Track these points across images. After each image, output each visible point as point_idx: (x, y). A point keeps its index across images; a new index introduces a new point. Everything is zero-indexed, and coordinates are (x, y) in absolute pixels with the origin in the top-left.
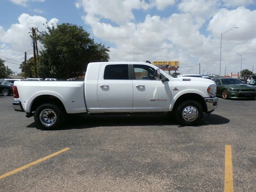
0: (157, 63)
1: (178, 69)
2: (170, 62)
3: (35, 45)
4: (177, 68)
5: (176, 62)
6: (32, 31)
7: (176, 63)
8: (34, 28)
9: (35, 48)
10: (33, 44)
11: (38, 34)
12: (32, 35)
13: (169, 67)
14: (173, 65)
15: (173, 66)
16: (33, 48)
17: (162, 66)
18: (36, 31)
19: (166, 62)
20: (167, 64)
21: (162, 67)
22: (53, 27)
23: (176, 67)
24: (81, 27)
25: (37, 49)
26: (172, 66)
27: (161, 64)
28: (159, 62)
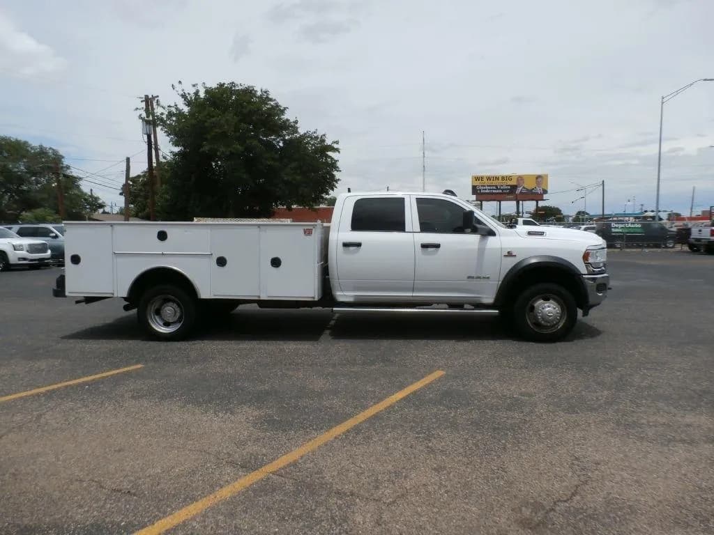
0: (485, 180)
1: (545, 196)
2: (520, 178)
3: (153, 140)
4: (542, 195)
5: (538, 177)
6: (143, 105)
7: (539, 180)
8: (150, 97)
9: (152, 145)
10: (146, 137)
11: (158, 111)
12: (144, 115)
13: (518, 192)
14: (530, 185)
15: (529, 188)
16: (145, 147)
17: (497, 189)
18: (155, 104)
19: (510, 178)
20: (514, 183)
21: (498, 191)
22: (197, 93)
23: (539, 190)
24: (266, 92)
25: (157, 150)
26: (527, 190)
27: (495, 183)
28: (489, 178)
